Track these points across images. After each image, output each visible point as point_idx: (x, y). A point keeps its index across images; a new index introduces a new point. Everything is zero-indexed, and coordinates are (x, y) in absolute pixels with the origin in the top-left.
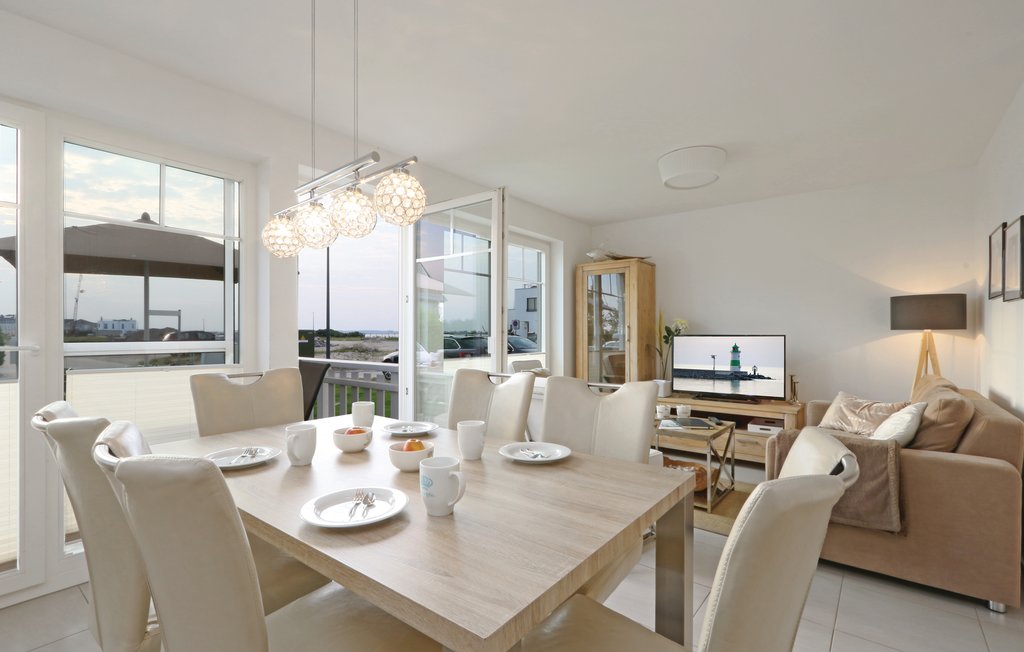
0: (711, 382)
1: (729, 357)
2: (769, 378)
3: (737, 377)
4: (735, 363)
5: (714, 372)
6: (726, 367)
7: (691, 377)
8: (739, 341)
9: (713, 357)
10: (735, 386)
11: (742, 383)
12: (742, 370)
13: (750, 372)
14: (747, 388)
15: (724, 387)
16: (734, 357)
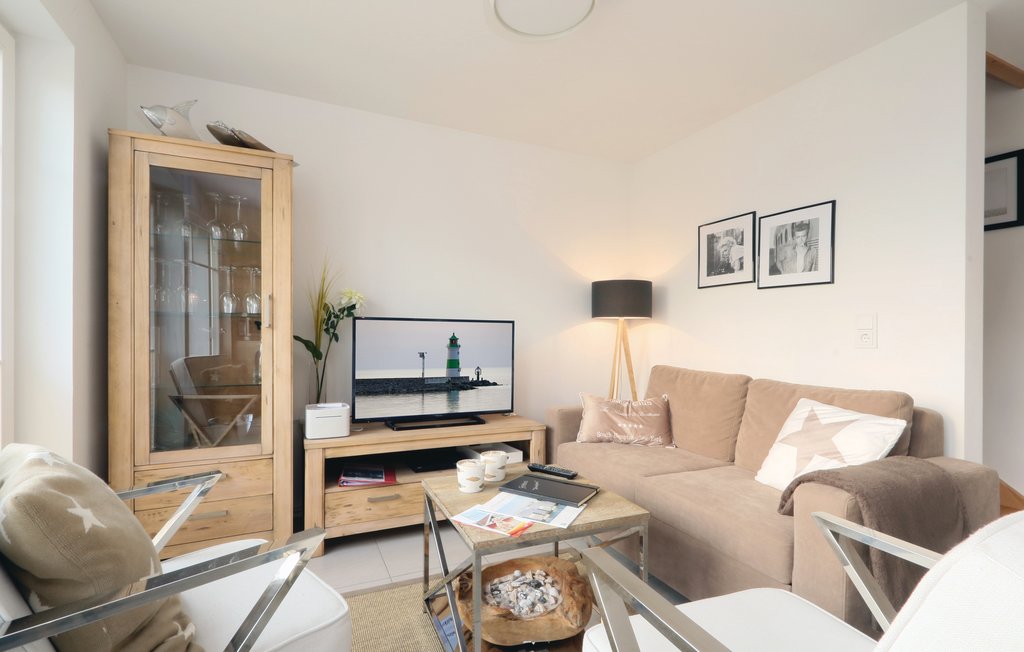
0: (417, 398)
1: (444, 355)
2: (495, 384)
3: (455, 385)
4: (453, 364)
5: (423, 380)
6: (440, 372)
7: (386, 392)
8: (458, 330)
9: (422, 355)
10: (453, 400)
11: (462, 394)
12: (462, 374)
13: (473, 377)
14: (468, 402)
15: (437, 404)
16: (451, 354)
